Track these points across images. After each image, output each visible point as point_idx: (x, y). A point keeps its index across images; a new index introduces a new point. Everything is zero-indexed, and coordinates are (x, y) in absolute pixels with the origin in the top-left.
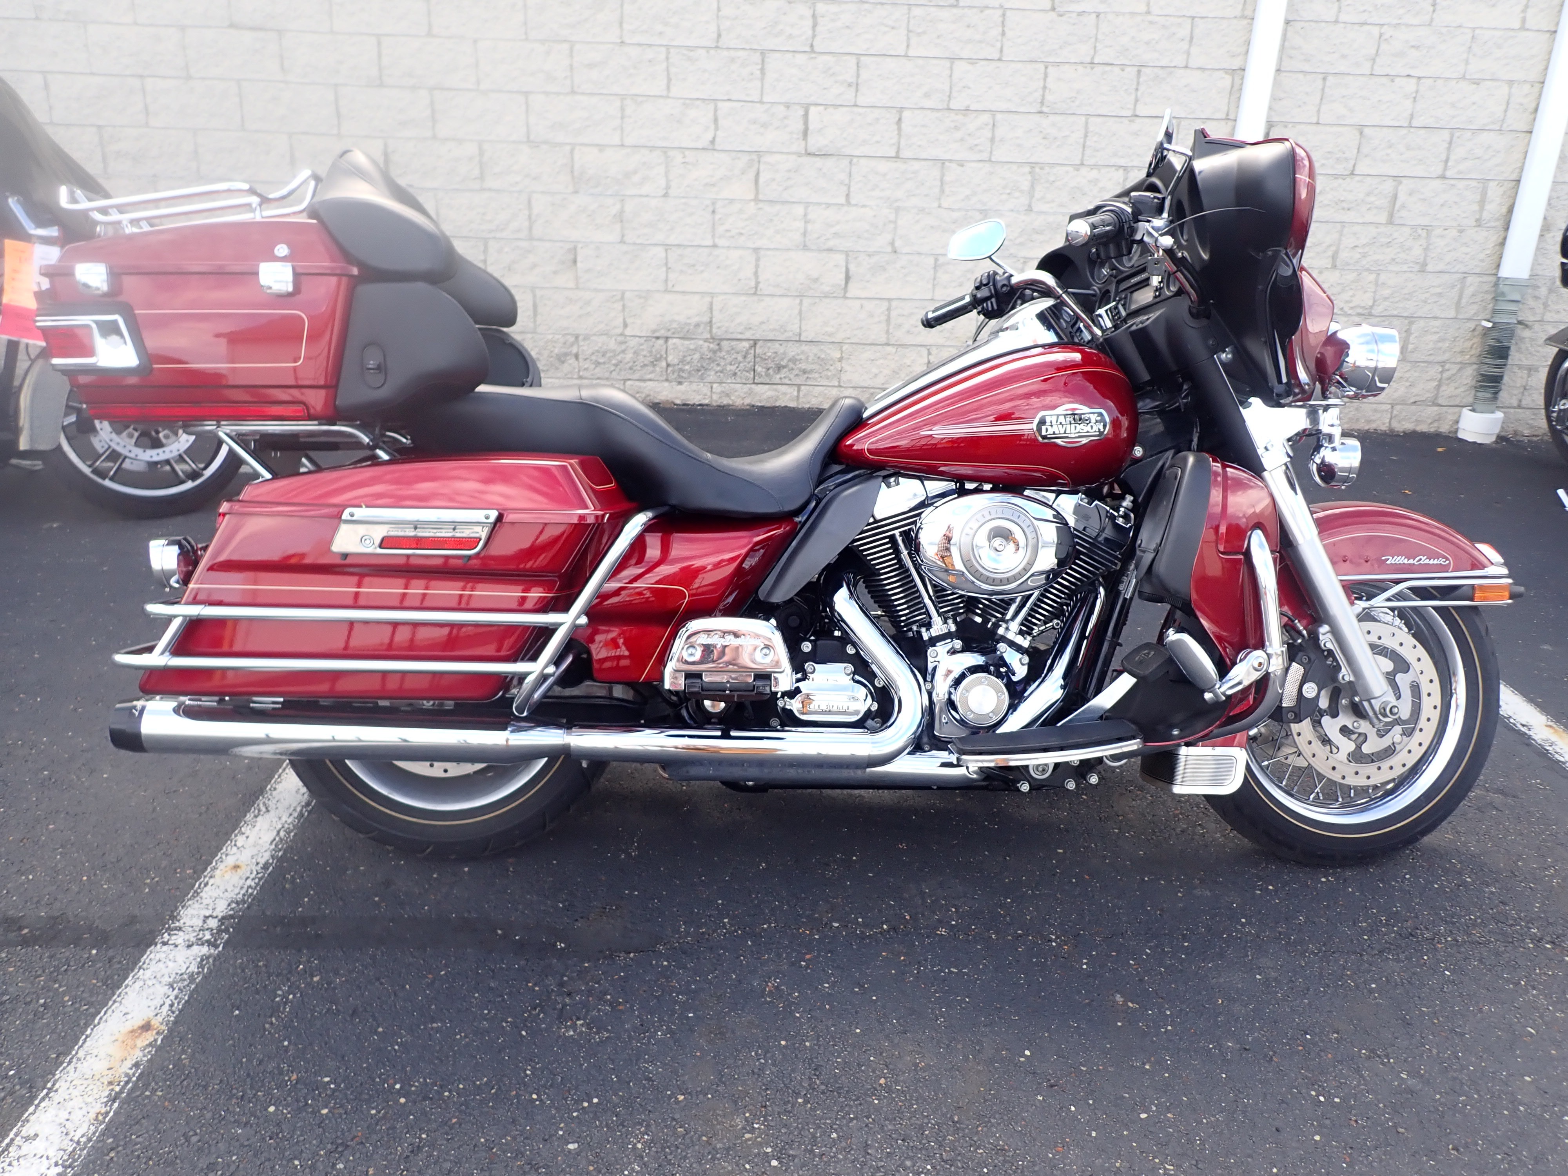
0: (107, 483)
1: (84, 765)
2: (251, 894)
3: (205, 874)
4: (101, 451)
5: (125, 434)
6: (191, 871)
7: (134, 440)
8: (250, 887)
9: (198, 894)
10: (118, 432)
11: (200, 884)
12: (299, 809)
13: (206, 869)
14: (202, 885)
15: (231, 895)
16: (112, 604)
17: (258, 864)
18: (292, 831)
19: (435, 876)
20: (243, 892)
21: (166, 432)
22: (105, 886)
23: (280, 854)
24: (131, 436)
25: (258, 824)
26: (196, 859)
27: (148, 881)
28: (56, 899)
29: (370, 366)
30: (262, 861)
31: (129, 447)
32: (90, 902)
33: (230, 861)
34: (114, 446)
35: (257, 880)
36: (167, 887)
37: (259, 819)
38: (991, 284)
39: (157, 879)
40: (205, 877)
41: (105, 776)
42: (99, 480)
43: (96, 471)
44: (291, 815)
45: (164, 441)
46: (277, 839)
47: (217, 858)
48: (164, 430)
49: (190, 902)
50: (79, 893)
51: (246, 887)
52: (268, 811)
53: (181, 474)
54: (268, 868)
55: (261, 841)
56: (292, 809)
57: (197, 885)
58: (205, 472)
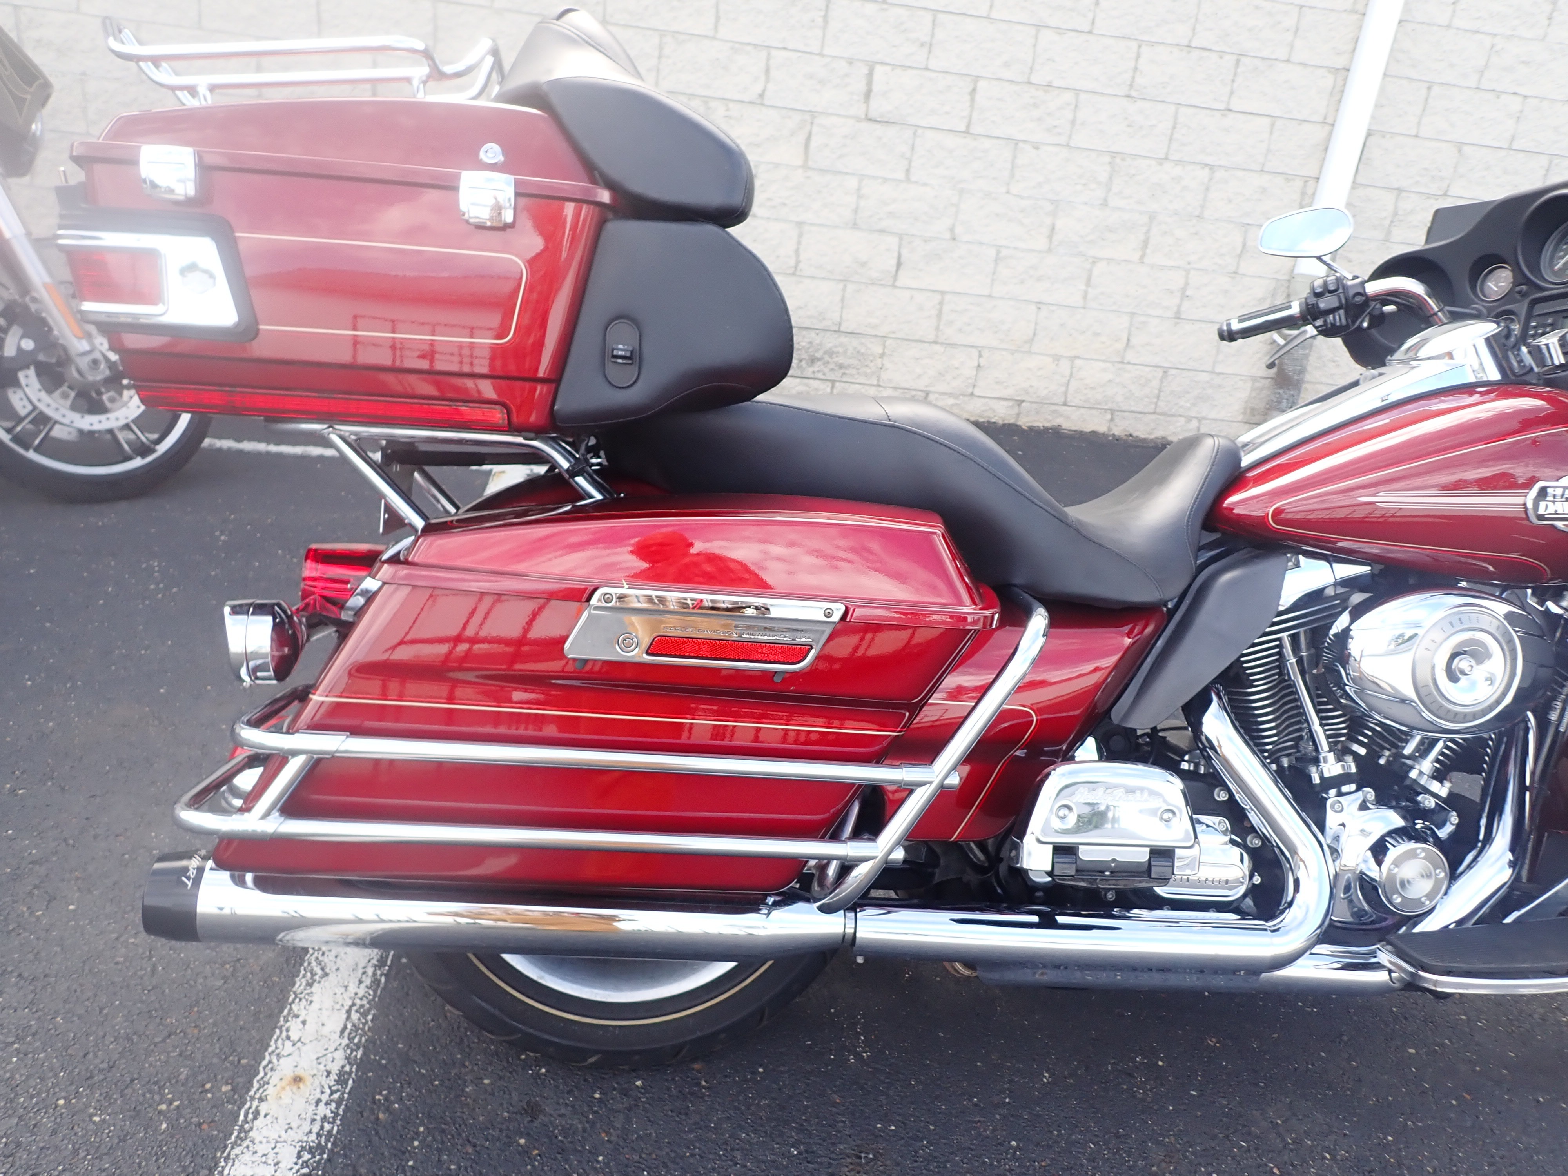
0: (32, 455)
1: (36, 887)
2: (330, 1132)
3: (251, 1093)
4: (23, 412)
5: (57, 394)
6: (229, 1087)
7: (68, 403)
8: (324, 1119)
9: (247, 1132)
10: (50, 391)
11: (246, 1116)
12: (370, 971)
13: (250, 1083)
14: (250, 1116)
15: (297, 1135)
16: (48, 625)
17: (329, 1073)
18: (369, 1010)
19: (597, 1096)
20: (316, 1128)
21: (112, 393)
22: (97, 1119)
23: (359, 1054)
24: (65, 396)
25: (315, 998)
26: (232, 1063)
27: (163, 1107)
28: (18, 1145)
29: (620, 353)
30: (335, 1068)
31: (63, 411)
32: (76, 1151)
33: (285, 1068)
34: (42, 407)
35: (333, 1105)
36: (195, 1120)
37: (316, 987)
38: (1340, 291)
39: (177, 1103)
40: (252, 1098)
41: (71, 907)
42: (21, 451)
43: (16, 439)
44: (361, 982)
45: (108, 405)
46: (349, 1026)
47: (264, 1063)
48: (108, 391)
49: (237, 1150)
50: (54, 1132)
51: (318, 1118)
52: (326, 975)
53: (126, 447)
54: (346, 1083)
55: (326, 1031)
56: (361, 971)
57: (242, 1117)
58: (158, 447)
